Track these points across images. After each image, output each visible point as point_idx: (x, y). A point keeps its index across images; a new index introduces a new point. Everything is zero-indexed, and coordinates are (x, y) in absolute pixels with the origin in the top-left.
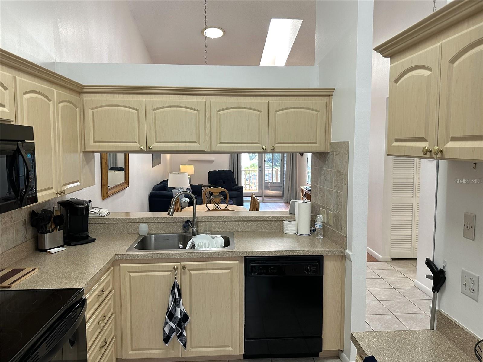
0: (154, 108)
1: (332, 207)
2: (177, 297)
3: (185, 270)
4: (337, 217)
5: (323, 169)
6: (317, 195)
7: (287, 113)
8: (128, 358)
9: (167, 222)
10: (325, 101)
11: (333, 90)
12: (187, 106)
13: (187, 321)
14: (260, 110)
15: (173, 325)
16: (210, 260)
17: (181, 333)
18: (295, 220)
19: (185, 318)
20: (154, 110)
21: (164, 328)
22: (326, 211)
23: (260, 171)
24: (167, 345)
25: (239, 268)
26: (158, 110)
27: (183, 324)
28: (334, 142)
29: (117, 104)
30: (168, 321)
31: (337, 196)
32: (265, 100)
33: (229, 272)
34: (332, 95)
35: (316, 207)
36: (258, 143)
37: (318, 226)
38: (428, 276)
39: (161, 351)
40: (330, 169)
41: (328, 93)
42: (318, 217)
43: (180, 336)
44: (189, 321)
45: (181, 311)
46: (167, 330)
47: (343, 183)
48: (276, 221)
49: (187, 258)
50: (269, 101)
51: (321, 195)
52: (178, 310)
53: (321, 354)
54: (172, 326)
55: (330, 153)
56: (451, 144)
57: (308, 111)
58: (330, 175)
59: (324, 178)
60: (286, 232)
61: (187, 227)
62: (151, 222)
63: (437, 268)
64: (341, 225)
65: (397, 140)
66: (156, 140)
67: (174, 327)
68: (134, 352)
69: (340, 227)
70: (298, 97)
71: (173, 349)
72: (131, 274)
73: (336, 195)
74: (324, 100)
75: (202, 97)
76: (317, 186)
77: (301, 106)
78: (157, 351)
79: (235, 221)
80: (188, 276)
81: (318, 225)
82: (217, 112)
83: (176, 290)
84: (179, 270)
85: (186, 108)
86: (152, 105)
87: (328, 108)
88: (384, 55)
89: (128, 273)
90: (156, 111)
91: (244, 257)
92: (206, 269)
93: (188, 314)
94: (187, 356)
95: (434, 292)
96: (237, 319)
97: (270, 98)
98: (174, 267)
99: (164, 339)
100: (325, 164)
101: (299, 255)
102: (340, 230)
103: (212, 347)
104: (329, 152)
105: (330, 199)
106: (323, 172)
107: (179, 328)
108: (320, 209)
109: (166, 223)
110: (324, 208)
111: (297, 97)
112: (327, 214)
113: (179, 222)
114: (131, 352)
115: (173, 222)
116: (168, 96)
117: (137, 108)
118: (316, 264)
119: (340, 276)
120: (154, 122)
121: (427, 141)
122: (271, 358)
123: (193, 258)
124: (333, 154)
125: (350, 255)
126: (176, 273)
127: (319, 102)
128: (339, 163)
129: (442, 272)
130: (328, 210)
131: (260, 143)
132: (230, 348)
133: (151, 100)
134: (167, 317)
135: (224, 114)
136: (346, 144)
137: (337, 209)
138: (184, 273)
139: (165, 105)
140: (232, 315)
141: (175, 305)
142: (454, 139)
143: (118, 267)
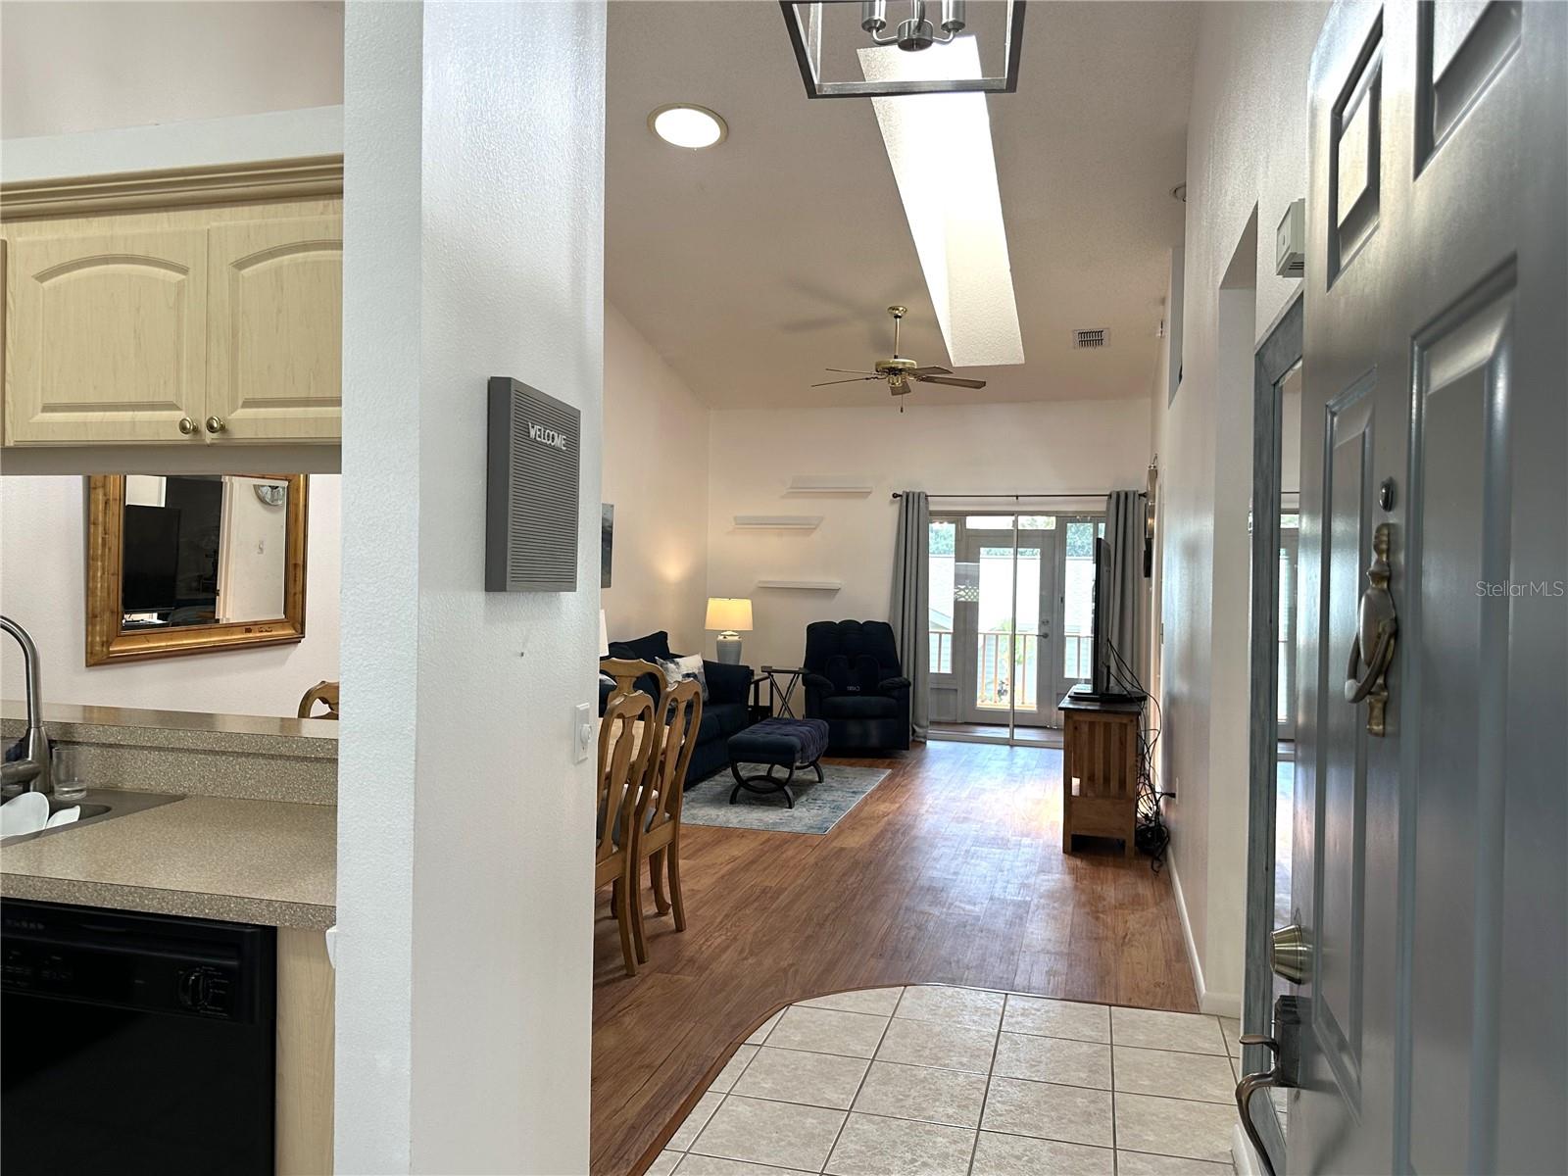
14: (183, 263)
23: (1045, 636)
36: (175, 407)
70: (331, 202)
101: (165, 912)
111: (326, 202)
131: (182, 404)
135: (55, 287)
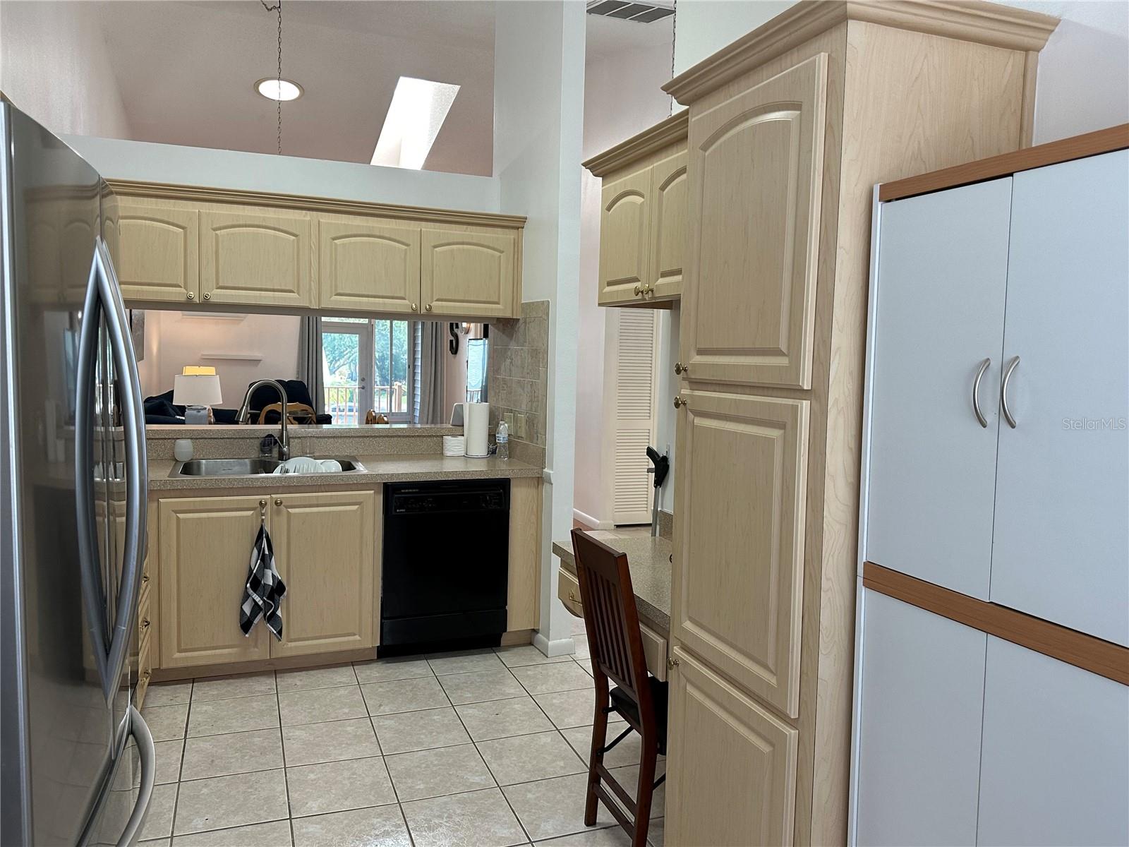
0: (215, 226)
1: (524, 407)
2: (267, 552)
3: (280, 507)
4: (531, 422)
5: (509, 349)
6: (499, 392)
7: (452, 251)
8: (172, 665)
9: (228, 438)
10: (512, 237)
11: (524, 220)
12: (277, 226)
13: (283, 593)
14: (407, 242)
15: (259, 599)
16: (323, 489)
17: (274, 613)
18: (463, 435)
19: (279, 588)
20: (215, 230)
21: (242, 606)
22: (514, 416)
23: (363, 388)
24: (247, 635)
25: (373, 502)
26: (222, 231)
27: (276, 596)
28: (526, 303)
29: (146, 215)
30: (251, 592)
31: (531, 388)
32: (414, 226)
33: (357, 510)
34: (523, 228)
35: (497, 413)
36: (404, 299)
37: (502, 439)
38: (649, 470)
39: (235, 649)
40: (521, 346)
41: (516, 224)
42: (501, 425)
43: (272, 619)
44: (285, 593)
45: (273, 576)
46: (247, 609)
47: (541, 365)
48: (430, 436)
49: (284, 486)
50: (423, 229)
51: (505, 392)
52: (269, 573)
53: (505, 639)
54: (257, 601)
55: (521, 322)
56: (661, 281)
57: (485, 250)
58: (521, 356)
59: (511, 363)
60: (448, 453)
61: (268, 446)
62: (197, 439)
63: (659, 456)
64: (537, 433)
65: (610, 284)
66: (217, 283)
67: (261, 603)
68: (183, 655)
69: (535, 436)
70: (469, 226)
71: (256, 646)
72: (181, 516)
73: (529, 386)
74: (511, 235)
75: (304, 212)
76: (498, 378)
77: (475, 241)
78: (226, 651)
79: (358, 437)
80: (284, 519)
81: (502, 436)
82: (331, 240)
83: (265, 539)
84: (268, 506)
85: (275, 229)
86: (212, 221)
87: (517, 247)
88: (594, 173)
89: (173, 513)
90: (218, 232)
91: (384, 483)
92: (318, 506)
93: (285, 583)
94: (280, 655)
95: (656, 487)
96: (371, 587)
97: (424, 223)
98: (261, 502)
99: (241, 626)
100: (511, 339)
101: (474, 478)
102: (535, 441)
103: (326, 637)
104: (518, 320)
105: (520, 395)
106: (509, 353)
107: (271, 602)
108: (503, 415)
109: (226, 440)
110: (511, 411)
112: (516, 420)
113: (251, 438)
114: (177, 655)
115: (240, 438)
116: (241, 206)
117: (183, 225)
118: (498, 492)
119: (535, 510)
120: (214, 249)
121: (639, 281)
122: (424, 654)
123: (295, 486)
124: (525, 322)
125: (550, 474)
126: (263, 512)
127: (502, 237)
128: (534, 336)
129: (665, 459)
130: (517, 413)
131: (407, 298)
132: (357, 637)
133: (211, 211)
134: (248, 585)
135: (344, 245)
136: (546, 304)
137: (531, 408)
138: (278, 513)
139: (235, 223)
140: (361, 582)
141: (263, 566)
142: (664, 275)
143: (155, 505)
